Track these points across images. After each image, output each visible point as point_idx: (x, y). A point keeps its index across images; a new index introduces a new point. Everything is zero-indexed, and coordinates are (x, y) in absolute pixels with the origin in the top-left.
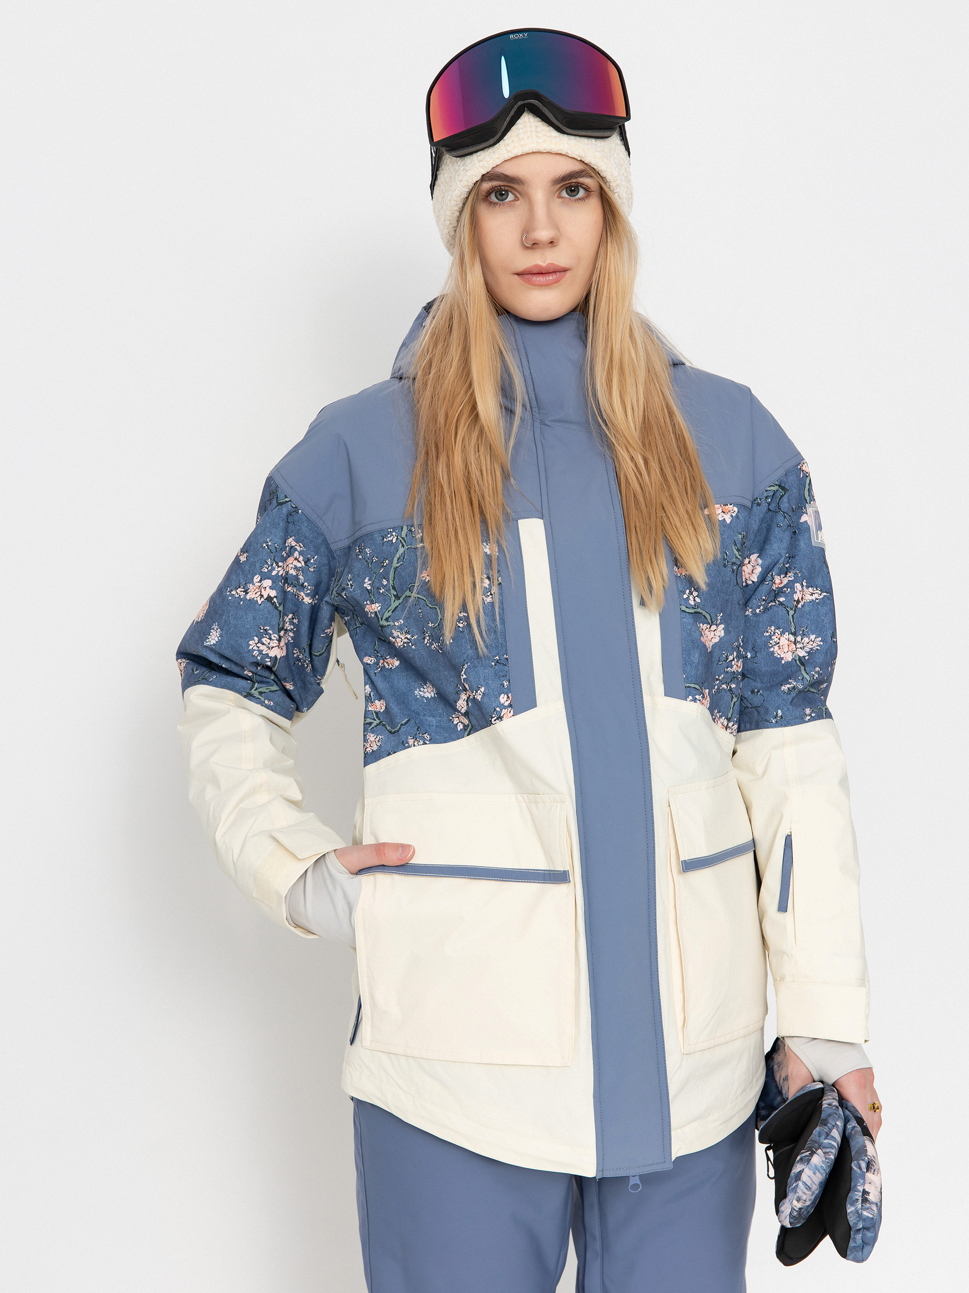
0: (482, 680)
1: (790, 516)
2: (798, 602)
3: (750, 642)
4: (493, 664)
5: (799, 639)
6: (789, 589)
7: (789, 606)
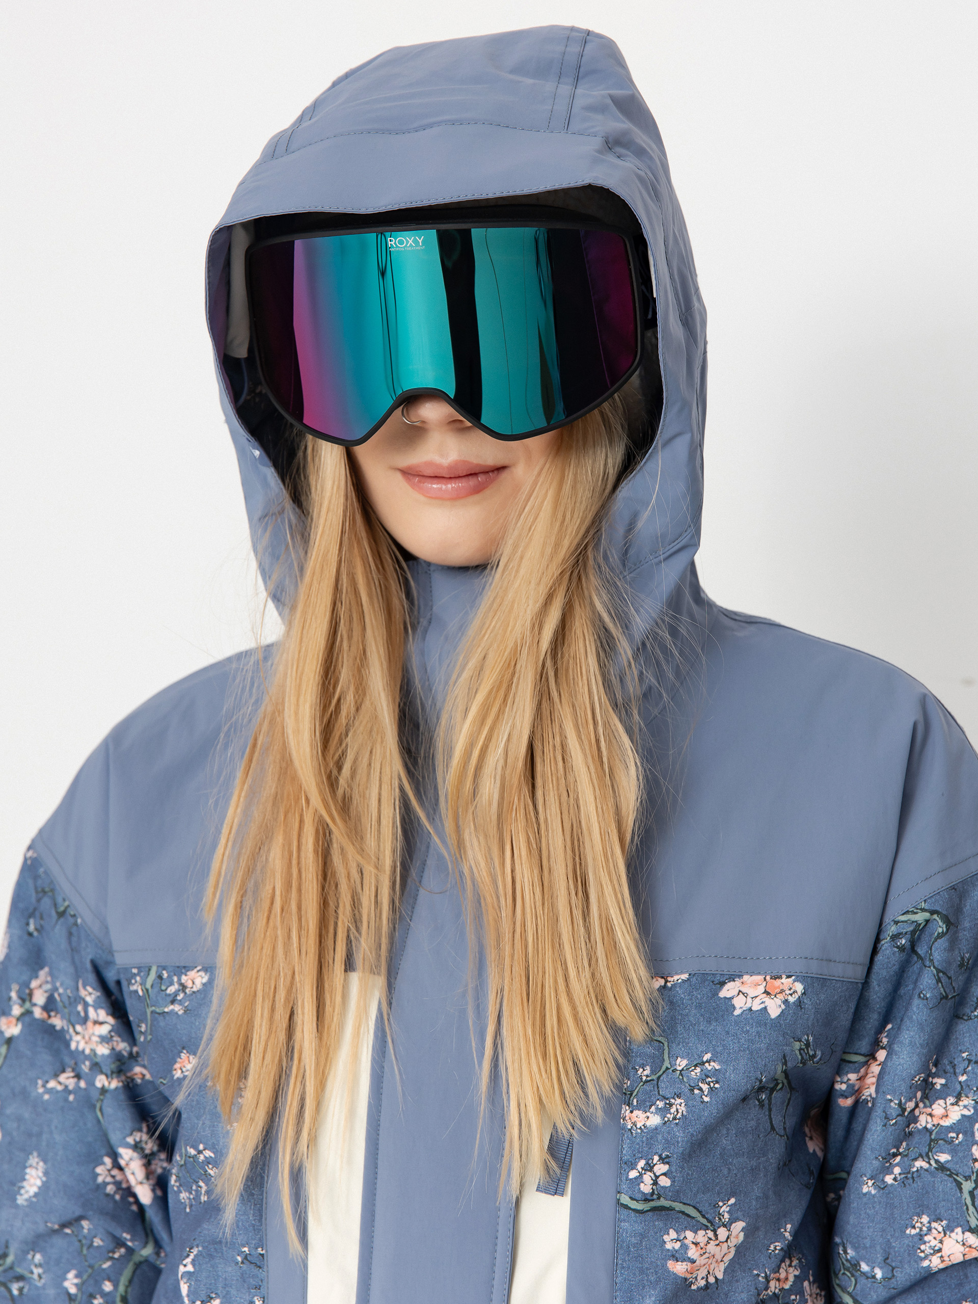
4: (239, 1259)
6: (961, 1136)
7: (961, 1171)
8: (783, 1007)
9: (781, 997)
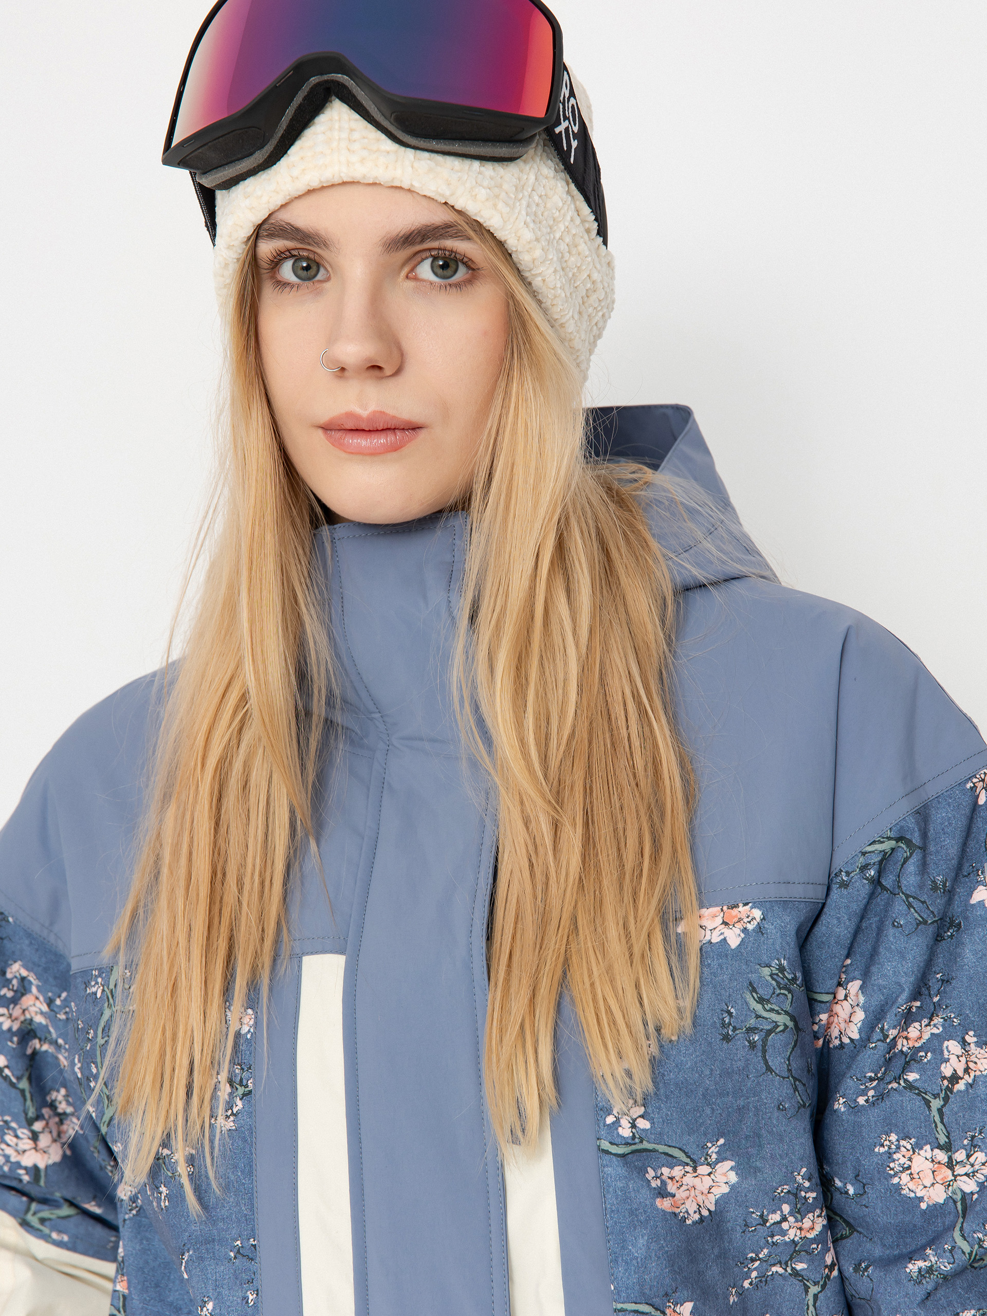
0: (210, 1288)
1: (923, 902)
2: (955, 1078)
3: (849, 1165)
5: (960, 1156)
6: (929, 1054)
7: (929, 1089)
8: (743, 935)
9: (739, 925)
